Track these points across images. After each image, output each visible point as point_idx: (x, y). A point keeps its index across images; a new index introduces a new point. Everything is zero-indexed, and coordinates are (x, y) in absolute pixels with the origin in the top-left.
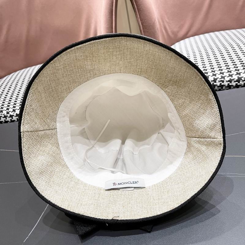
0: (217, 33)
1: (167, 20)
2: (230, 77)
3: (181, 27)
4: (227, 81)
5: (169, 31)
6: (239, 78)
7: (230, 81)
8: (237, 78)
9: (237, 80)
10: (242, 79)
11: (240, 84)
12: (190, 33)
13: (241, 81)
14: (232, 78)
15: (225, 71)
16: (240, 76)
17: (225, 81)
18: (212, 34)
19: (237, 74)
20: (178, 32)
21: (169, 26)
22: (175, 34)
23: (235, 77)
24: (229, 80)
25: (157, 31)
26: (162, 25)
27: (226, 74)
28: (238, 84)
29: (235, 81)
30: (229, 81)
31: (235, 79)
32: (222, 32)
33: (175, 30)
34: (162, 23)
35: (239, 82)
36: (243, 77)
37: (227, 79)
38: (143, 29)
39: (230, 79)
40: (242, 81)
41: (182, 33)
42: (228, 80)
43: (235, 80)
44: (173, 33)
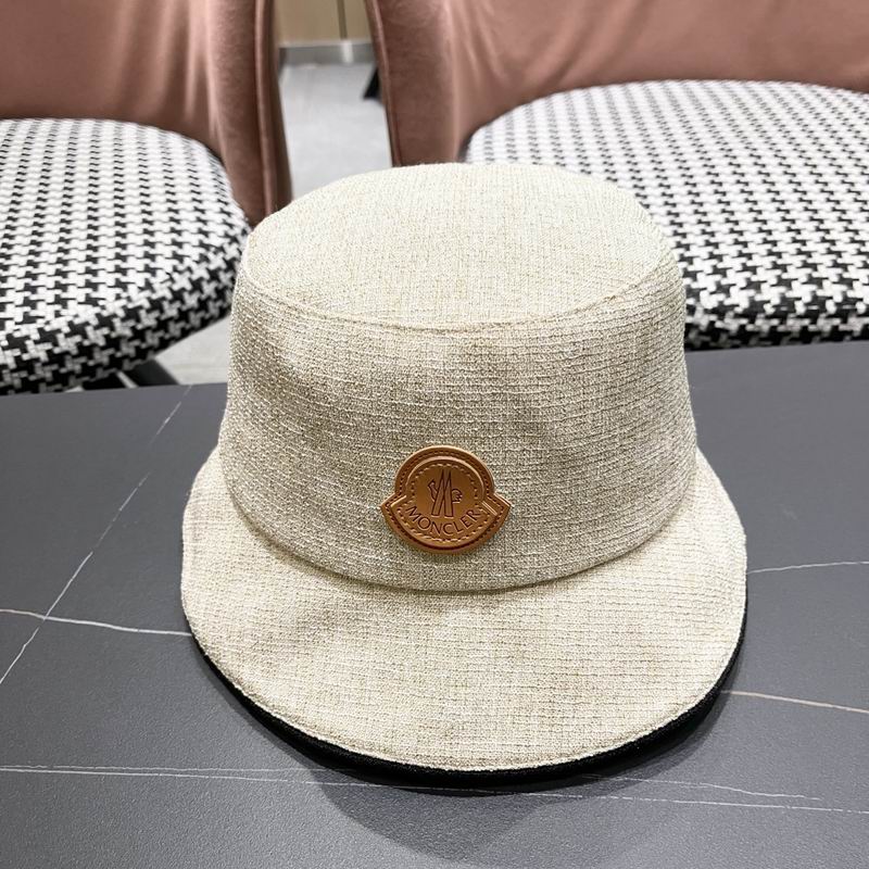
0: (674, 86)
1: (488, 7)
2: (721, 297)
3: (540, 44)
4: (706, 311)
5: (493, 52)
6: (753, 302)
7: (720, 311)
8: (744, 304)
9: (745, 310)
10: (764, 311)
11: (756, 329)
12: (574, 74)
13: (759, 316)
14: (728, 302)
15: (703, 265)
16: (758, 298)
17: (699, 309)
18: (654, 86)
19: (751, 285)
20: (527, 62)
21: (494, 33)
22: (515, 69)
23: (740, 299)
24: (715, 305)
25: (444, 55)
26: (467, 29)
27: (707, 282)
28: (750, 328)
29: (738, 316)
30: (713, 311)
31: (738, 306)
32: (693, 85)
33: (518, 52)
34: (466, 22)
35: (752, 322)
36: (768, 302)
37: (709, 301)
38: (386, 38)
39: (721, 303)
40: (763, 315)
41: (541, 70)
42: (710, 307)
43: (739, 310)
44: (508, 63)
